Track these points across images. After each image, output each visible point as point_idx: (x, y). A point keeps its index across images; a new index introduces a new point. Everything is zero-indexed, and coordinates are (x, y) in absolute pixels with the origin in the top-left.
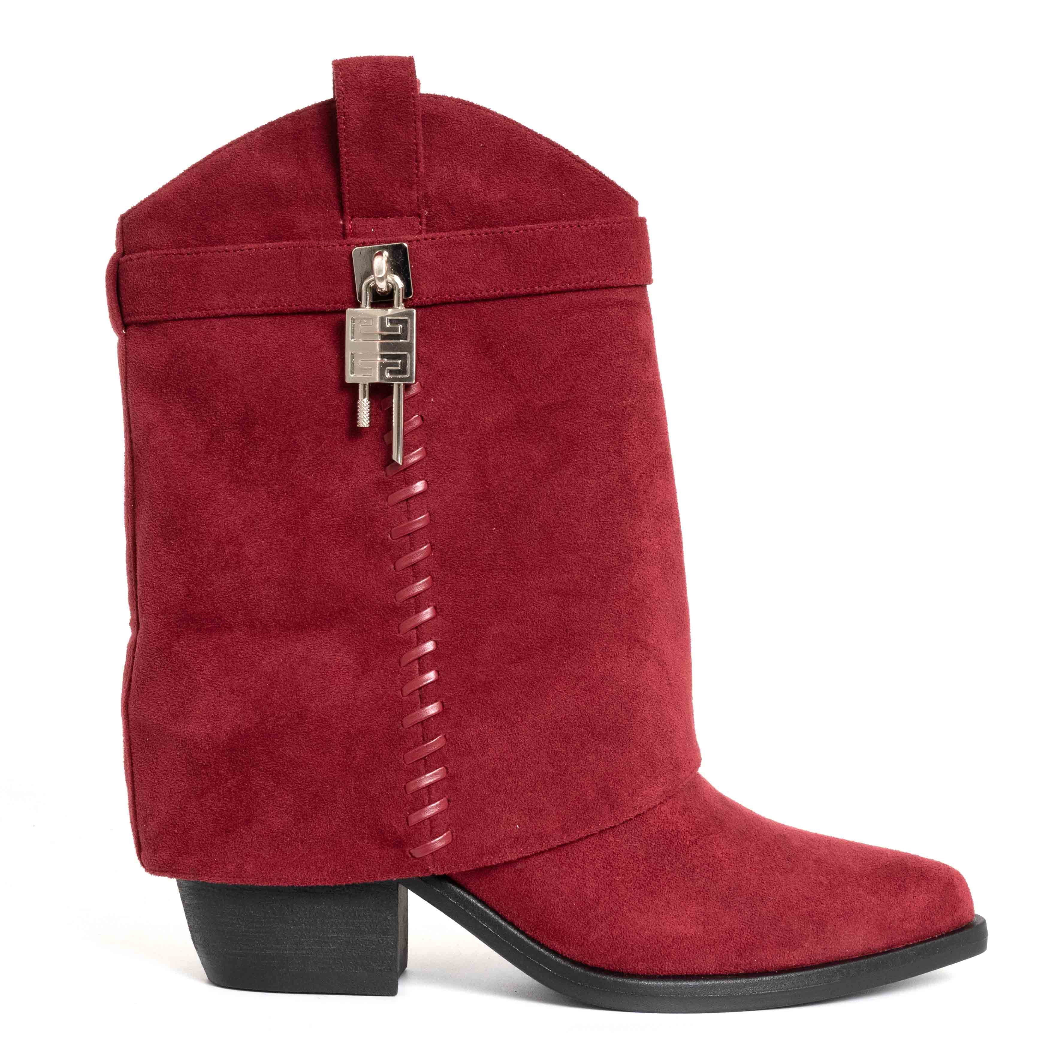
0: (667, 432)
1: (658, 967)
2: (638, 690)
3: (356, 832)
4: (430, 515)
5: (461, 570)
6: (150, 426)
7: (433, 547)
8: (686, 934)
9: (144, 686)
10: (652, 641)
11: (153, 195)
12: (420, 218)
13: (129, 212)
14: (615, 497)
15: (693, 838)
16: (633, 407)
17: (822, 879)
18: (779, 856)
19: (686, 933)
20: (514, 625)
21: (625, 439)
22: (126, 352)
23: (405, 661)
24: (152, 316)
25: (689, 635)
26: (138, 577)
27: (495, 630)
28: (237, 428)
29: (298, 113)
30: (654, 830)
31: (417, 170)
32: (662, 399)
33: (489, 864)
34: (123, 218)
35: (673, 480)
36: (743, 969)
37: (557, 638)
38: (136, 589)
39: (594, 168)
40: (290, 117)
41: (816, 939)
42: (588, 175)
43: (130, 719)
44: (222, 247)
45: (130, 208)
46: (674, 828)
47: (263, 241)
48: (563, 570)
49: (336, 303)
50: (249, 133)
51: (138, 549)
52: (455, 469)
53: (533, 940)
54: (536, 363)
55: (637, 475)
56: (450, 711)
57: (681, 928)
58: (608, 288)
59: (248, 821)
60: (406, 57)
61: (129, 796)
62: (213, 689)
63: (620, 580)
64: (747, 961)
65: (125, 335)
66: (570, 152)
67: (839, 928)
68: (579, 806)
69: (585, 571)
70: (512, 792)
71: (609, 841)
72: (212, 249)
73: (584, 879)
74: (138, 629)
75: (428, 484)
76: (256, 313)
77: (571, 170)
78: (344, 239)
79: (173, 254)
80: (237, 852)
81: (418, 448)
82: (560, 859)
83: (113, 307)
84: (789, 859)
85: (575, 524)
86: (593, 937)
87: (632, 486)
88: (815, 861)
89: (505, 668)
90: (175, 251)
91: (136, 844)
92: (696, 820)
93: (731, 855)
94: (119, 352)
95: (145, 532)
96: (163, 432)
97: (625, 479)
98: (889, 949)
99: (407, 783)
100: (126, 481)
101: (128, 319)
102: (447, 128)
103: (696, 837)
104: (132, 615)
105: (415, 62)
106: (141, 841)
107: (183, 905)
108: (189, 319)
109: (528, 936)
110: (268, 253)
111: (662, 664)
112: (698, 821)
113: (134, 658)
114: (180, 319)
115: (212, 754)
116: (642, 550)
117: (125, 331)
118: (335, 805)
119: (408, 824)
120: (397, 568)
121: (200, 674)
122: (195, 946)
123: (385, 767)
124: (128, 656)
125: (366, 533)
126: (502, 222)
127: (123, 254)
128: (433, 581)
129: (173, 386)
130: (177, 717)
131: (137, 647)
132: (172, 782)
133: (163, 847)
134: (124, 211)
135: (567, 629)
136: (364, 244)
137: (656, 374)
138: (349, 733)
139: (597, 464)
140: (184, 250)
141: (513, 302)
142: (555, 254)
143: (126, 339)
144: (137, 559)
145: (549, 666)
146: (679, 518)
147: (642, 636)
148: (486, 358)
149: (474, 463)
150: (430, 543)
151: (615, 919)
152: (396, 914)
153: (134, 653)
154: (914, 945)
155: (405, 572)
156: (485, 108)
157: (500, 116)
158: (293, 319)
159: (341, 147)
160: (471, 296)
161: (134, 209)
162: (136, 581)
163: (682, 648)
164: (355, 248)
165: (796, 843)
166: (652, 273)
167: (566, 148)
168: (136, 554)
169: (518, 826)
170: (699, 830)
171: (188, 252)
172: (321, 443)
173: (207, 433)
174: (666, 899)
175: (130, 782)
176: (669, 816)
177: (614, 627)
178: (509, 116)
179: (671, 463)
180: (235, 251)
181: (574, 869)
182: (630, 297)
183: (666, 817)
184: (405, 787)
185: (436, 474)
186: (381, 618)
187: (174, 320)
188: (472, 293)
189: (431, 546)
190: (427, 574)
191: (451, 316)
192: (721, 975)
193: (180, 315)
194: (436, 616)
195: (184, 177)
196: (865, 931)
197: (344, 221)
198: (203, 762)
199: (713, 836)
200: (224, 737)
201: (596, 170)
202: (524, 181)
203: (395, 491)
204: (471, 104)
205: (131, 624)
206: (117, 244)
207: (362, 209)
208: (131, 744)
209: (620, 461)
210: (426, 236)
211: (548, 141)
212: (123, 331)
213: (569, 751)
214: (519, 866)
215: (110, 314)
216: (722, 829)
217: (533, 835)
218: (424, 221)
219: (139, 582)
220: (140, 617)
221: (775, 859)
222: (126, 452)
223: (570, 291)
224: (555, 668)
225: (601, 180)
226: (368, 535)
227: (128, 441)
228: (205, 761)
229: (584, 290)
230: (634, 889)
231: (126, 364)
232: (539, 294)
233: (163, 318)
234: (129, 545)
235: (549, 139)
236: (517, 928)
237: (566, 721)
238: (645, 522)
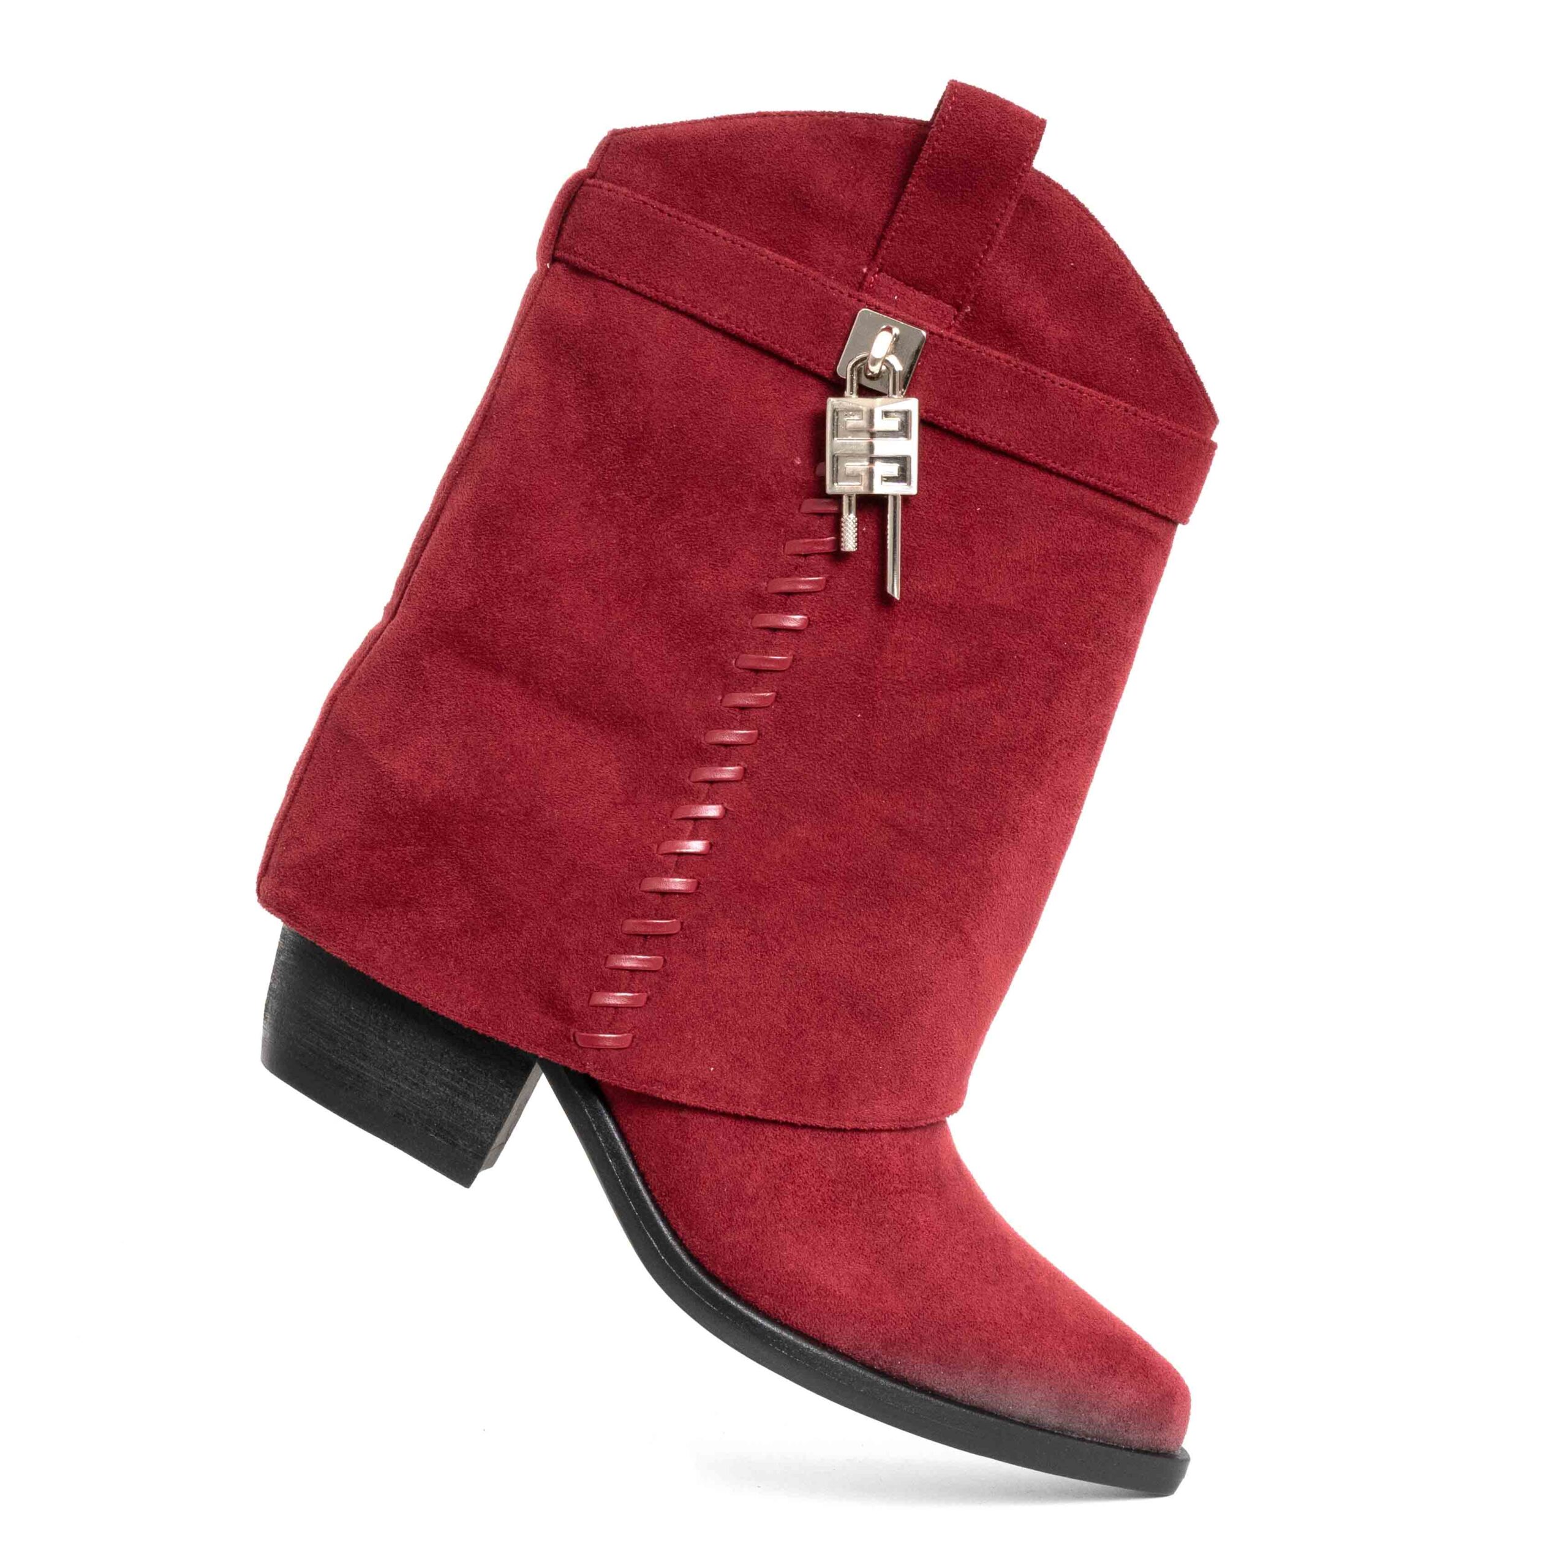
0: (1117, 706)
1: (784, 1311)
2: (931, 986)
3: (525, 979)
4: (793, 661)
5: (797, 742)
6: (523, 390)
7: (778, 699)
8: (835, 1291)
9: (366, 688)
10: (975, 939)
11: (664, 127)
12: (958, 311)
13: (625, 131)
14: (1018, 751)
15: (900, 1186)
16: (1091, 655)
17: (1024, 1311)
18: (988, 1259)
19: (836, 1289)
20: (826, 838)
21: (1064, 689)
22: (539, 290)
23: (681, 813)
24: (591, 265)
25: (1023, 955)
26: (422, 558)
27: (801, 832)
28: (623, 446)
29: (879, 118)
30: (861, 1153)
31: (984, 255)
32: (1131, 664)
33: (658, 1095)
34: (615, 134)
35: (1096, 765)
36: (879, 1365)
37: (867, 877)
38: (413, 571)
39: (1188, 356)
40: (868, 118)
41: (982, 1375)
42: (1177, 361)
43: (330, 717)
44: (712, 227)
45: (629, 126)
46: (884, 1164)
47: (764, 244)
48: (915, 804)
49: (810, 359)
50: (811, 112)
51: (439, 525)
52: (849, 622)
53: (657, 1207)
54: (1005, 548)
55: (1058, 738)
56: (703, 897)
57: (833, 1281)
58: (1132, 504)
59: (407, 904)
60: (1038, 118)
61: (282, 805)
62: (443, 732)
63: (976, 849)
64: (890, 1359)
65: (548, 270)
66: (1171, 325)
67: (1014, 1377)
68: (794, 1082)
69: (939, 817)
70: (726, 1026)
71: (802, 1138)
72: (700, 223)
73: (751, 1167)
74: (392, 618)
75: (809, 623)
76: (713, 323)
77: (1161, 347)
78: (858, 291)
79: (653, 206)
80: (377, 933)
81: (818, 576)
82: (736, 1130)
83: (550, 231)
84: (998, 1268)
85: (955, 758)
86: (728, 1238)
87: (1045, 748)
88: (1027, 1288)
89: (791, 881)
90: (657, 204)
91: (262, 864)
92: (915, 1168)
93: (934, 1229)
94: (530, 285)
95: (456, 510)
96: (535, 405)
97: (1041, 737)
98: (1060, 1432)
99: (611, 954)
100: (465, 439)
101: (558, 254)
102: (1043, 224)
103: (905, 1187)
104: (392, 598)
105: (1046, 129)
106: (271, 864)
107: (276, 960)
108: (633, 291)
109: (653, 1200)
110: (762, 262)
111: (974, 973)
112: (916, 1171)
113: (370, 649)
114: (620, 286)
115: (405, 806)
116: (1019, 829)
117: (550, 265)
118: (516, 936)
119: (589, 1002)
120: (724, 704)
121: (437, 706)
122: (265, 1015)
123: (597, 923)
124: (365, 643)
125: (710, 644)
126: (1050, 366)
127: (593, 176)
128: (758, 739)
129: (574, 359)
130: (387, 743)
131: (381, 638)
132: (343, 814)
133: (294, 884)
134: (620, 126)
135: (884, 873)
136: (877, 309)
137: (1138, 632)
138: (574, 864)
139: (1016, 702)
140: (666, 208)
141: (1016, 465)
142: (1092, 433)
143: (546, 275)
144: (432, 538)
145: (842, 905)
146: (1080, 812)
147: (968, 927)
148: (951, 513)
149: (875, 626)
150: (777, 693)
151: (763, 1231)
152: (515, 1096)
153: (373, 644)
154: (1091, 1442)
155: (731, 711)
156: (1098, 222)
157: (1111, 241)
158: (753, 353)
159: (910, 183)
160: (970, 433)
161: (633, 130)
162: (417, 562)
163: (1007, 966)
164: (865, 307)
165: (1015, 1256)
166: (1191, 513)
167: (1168, 317)
168: (433, 530)
169: (712, 1069)
170: (912, 1181)
171: (671, 213)
172: (710, 513)
173: (585, 433)
174: (834, 1240)
175: (293, 789)
176: (886, 1147)
177: (940, 900)
178: (1122, 246)
179: (1103, 744)
180: (724, 238)
181: (746, 1149)
182: (1153, 528)
183: (882, 1146)
184: (607, 958)
185: (824, 616)
186: (677, 751)
187: (615, 283)
188: (972, 431)
189: (776, 697)
190: (755, 726)
191: (935, 444)
192: (852, 1359)
193: (624, 280)
194: (742, 780)
195: (709, 123)
196: (1043, 1395)
197: (869, 270)
198: (390, 810)
199: (925, 1196)
200: (427, 793)
201: (1190, 361)
202: (1100, 331)
203: (767, 613)
204: (1085, 211)
205: (386, 608)
206: (592, 160)
207: (896, 266)
208: (316, 747)
209: (1044, 712)
210: (954, 336)
211: (1152, 298)
212: (548, 265)
213: (815, 1015)
214: (684, 1114)
215: (542, 237)
216: (939, 1194)
217: (725, 1088)
218: (961, 317)
219: (420, 565)
220: (401, 604)
221: (982, 1260)
222: (481, 406)
223: (1086, 485)
224: (849, 911)
225: (1189, 374)
226: (711, 647)
227: (489, 394)
228: (392, 810)
229: (1105, 493)
230: (803, 1208)
231: (532, 304)
232: (1050, 471)
233: (603, 274)
234: (430, 517)
235: (1154, 297)
236: (645, 1184)
237: (829, 978)
238: (1040, 797)
